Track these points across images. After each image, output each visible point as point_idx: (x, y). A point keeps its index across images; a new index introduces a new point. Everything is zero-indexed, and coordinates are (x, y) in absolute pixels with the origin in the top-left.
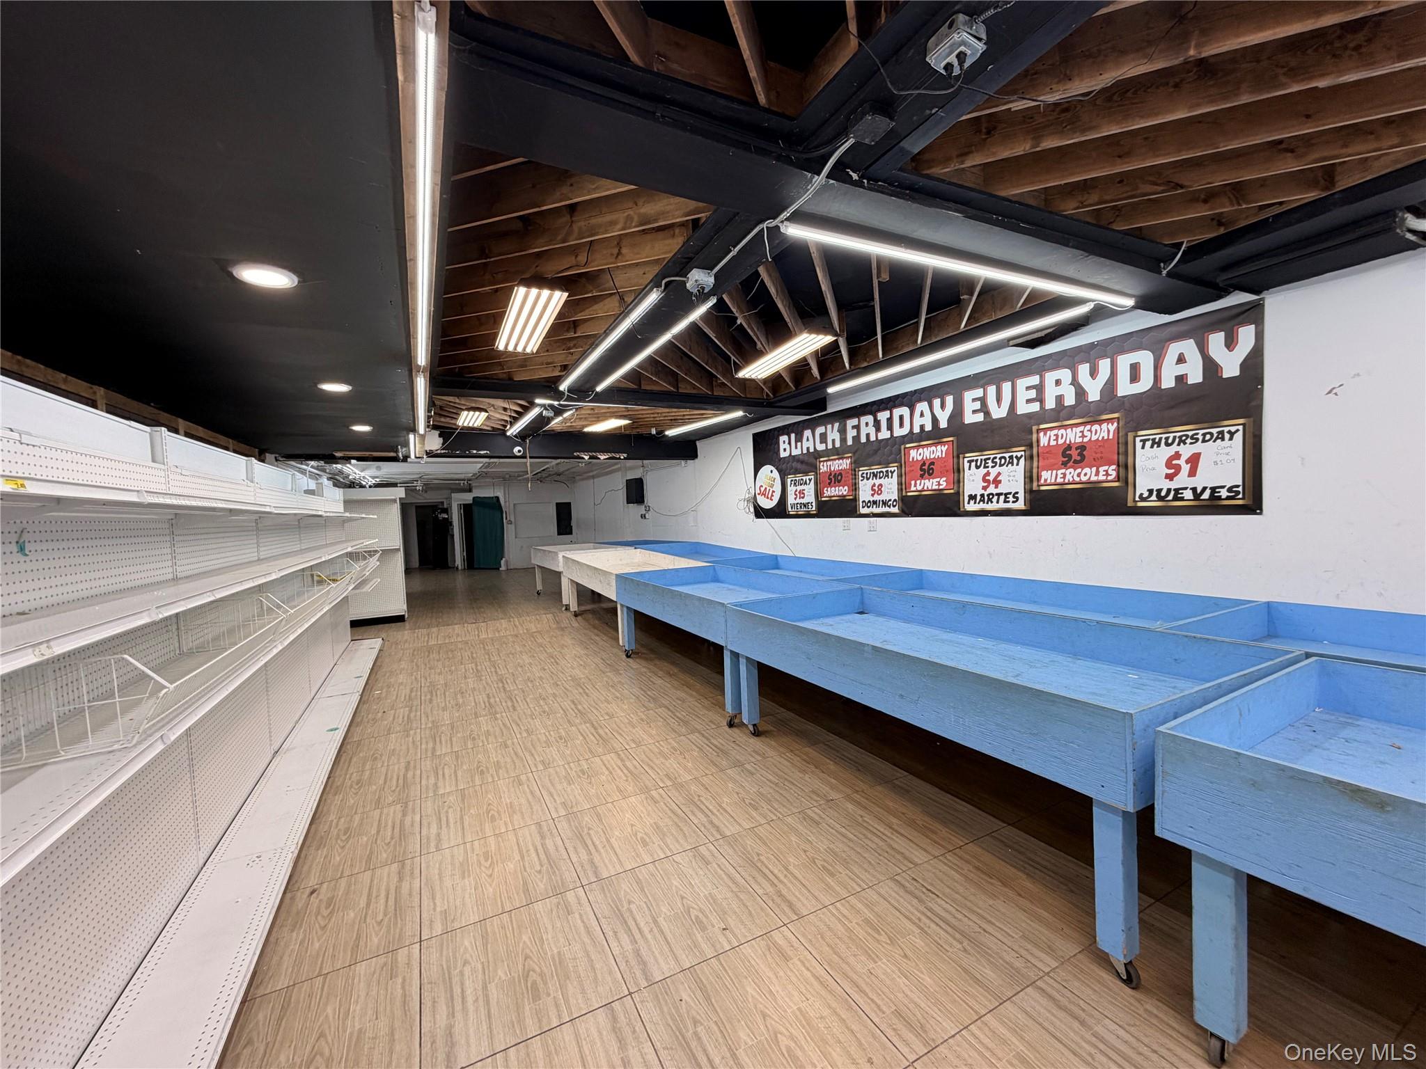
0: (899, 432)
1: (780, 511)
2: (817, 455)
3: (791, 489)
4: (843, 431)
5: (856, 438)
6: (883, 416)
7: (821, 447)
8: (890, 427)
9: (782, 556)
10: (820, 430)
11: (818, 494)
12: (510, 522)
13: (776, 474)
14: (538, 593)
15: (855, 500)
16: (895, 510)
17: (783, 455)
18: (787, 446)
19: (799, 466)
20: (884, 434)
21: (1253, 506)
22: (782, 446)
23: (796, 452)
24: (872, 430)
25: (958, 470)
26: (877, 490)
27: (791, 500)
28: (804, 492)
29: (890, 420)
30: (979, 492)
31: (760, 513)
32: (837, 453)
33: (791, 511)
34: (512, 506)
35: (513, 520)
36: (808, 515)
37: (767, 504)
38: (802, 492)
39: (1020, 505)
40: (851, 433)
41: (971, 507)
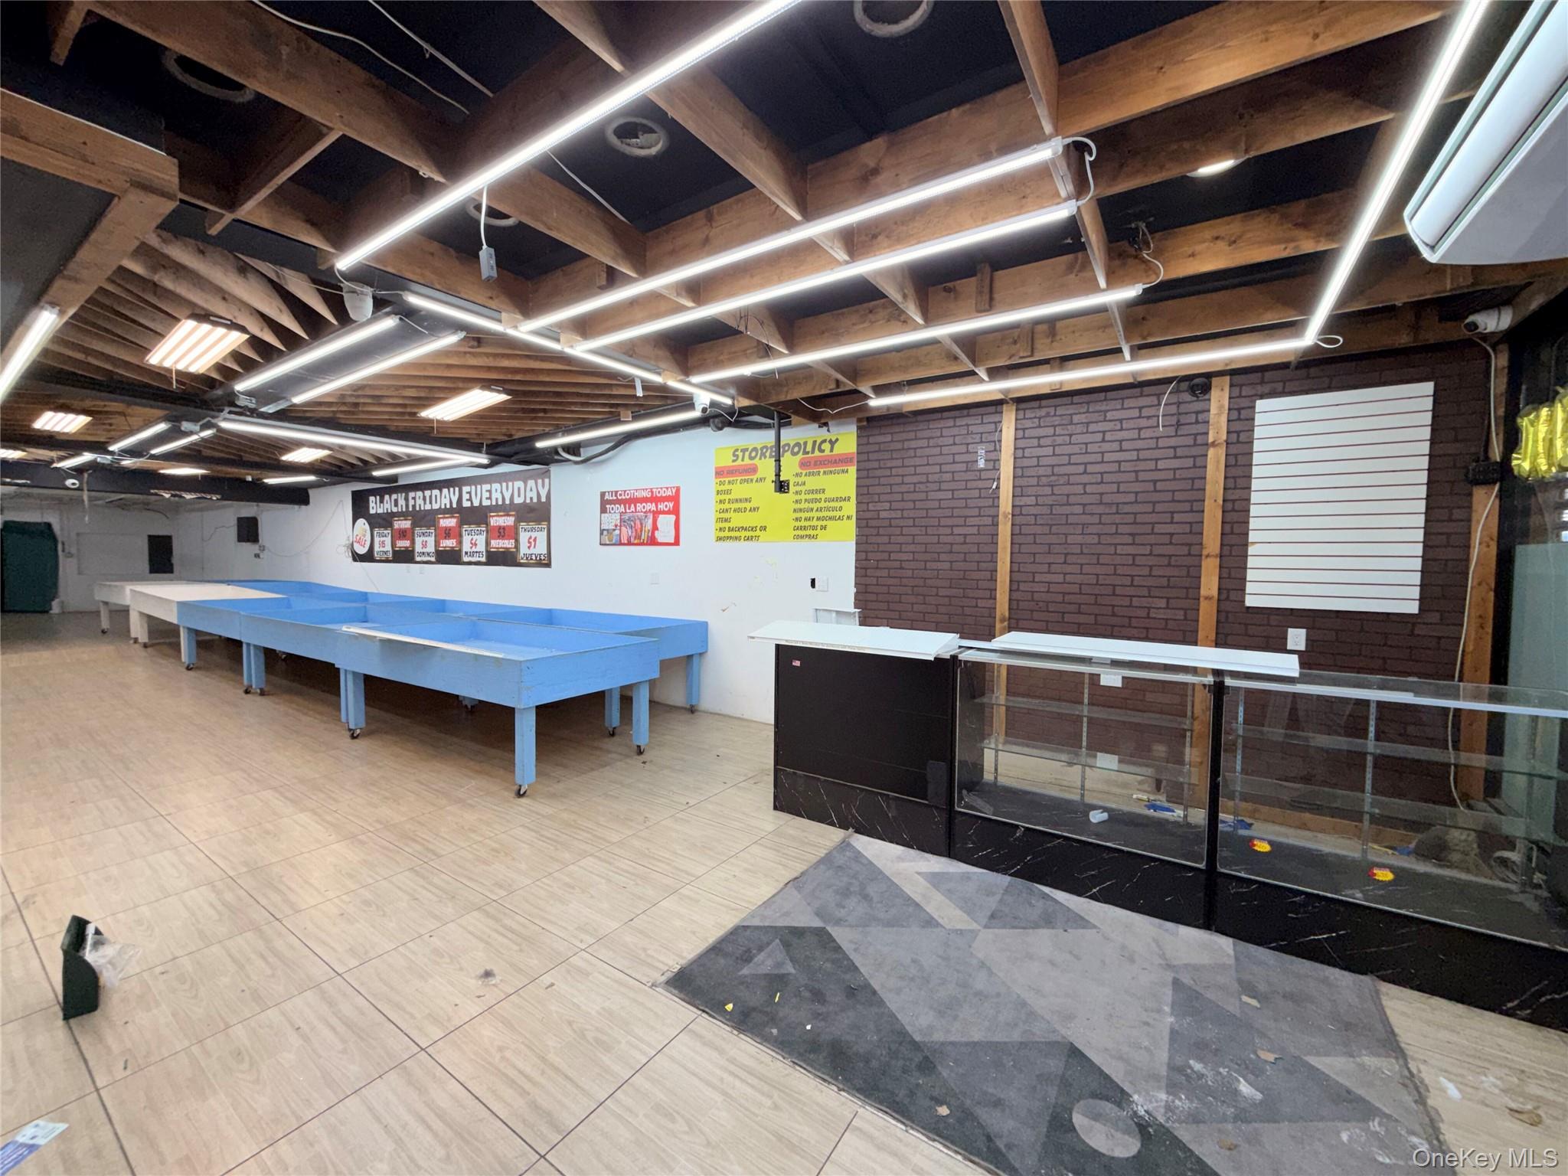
0: (436, 506)
1: (369, 557)
2: (393, 515)
3: (377, 540)
4: (407, 499)
5: (414, 506)
6: (427, 493)
7: (395, 510)
8: (431, 503)
9: (372, 593)
10: (394, 496)
11: (393, 545)
12: (70, 555)
13: (367, 527)
14: (104, 632)
15: (413, 551)
16: (433, 559)
17: (372, 511)
18: (375, 506)
19: (380, 521)
20: (428, 507)
21: (548, 565)
22: (372, 505)
23: (380, 511)
24: (422, 503)
25: (461, 536)
26: (425, 545)
27: (377, 548)
28: (384, 543)
29: (431, 497)
30: (469, 550)
31: (357, 558)
32: (403, 515)
33: (377, 556)
34: (73, 535)
35: (73, 550)
36: (387, 561)
37: (362, 550)
38: (383, 542)
39: (483, 559)
40: (411, 502)
41: (466, 559)
